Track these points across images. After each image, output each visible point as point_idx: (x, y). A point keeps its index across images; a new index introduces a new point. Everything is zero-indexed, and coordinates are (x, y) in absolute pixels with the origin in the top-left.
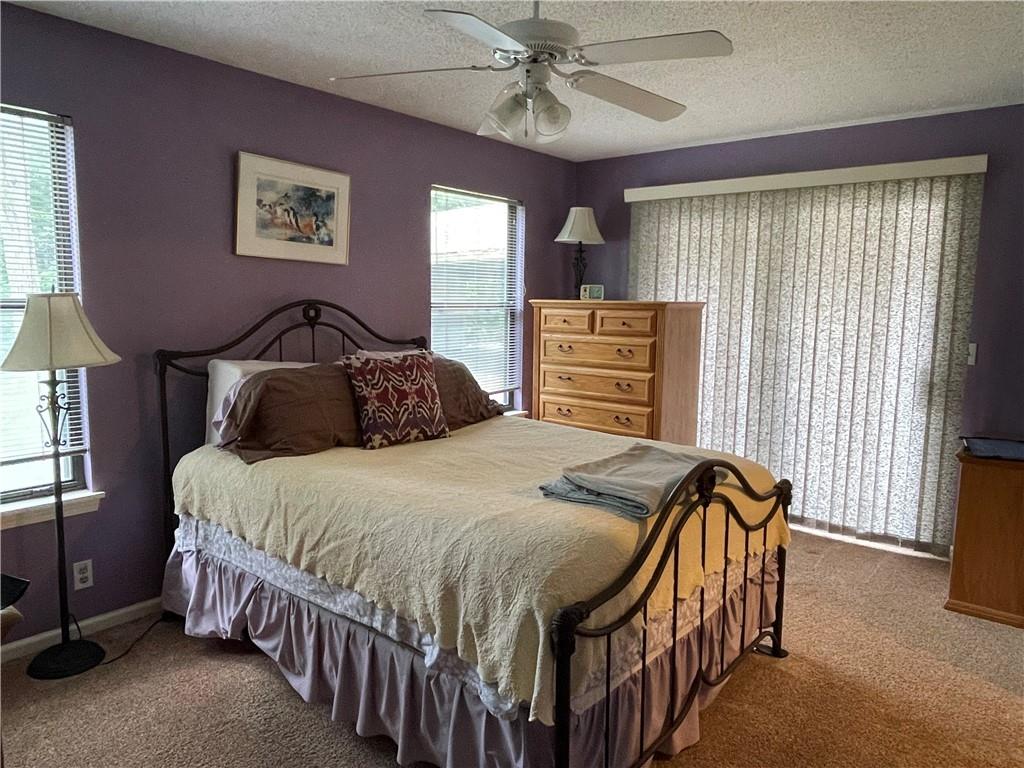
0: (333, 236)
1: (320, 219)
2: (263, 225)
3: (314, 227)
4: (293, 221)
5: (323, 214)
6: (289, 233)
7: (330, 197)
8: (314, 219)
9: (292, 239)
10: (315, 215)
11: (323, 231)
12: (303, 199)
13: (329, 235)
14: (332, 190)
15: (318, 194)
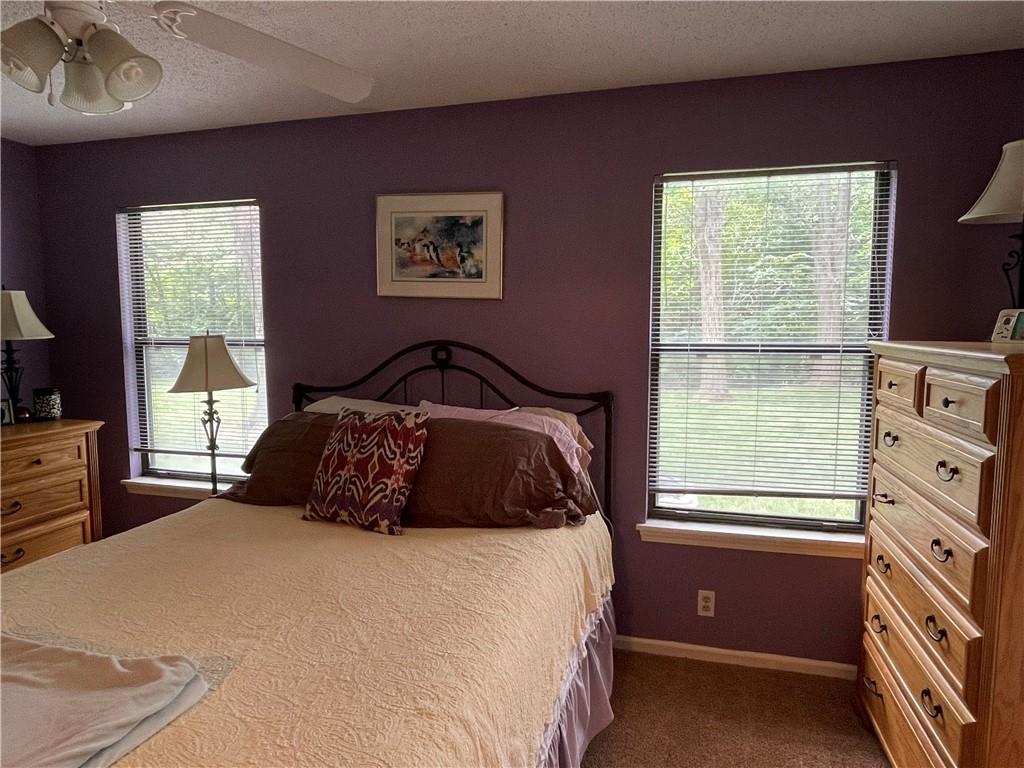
0: (483, 266)
1: (465, 250)
2: (403, 264)
3: (459, 259)
4: (434, 257)
5: (469, 243)
6: (430, 269)
7: (477, 223)
8: (459, 250)
9: (434, 276)
10: (459, 245)
11: (469, 263)
12: (446, 230)
13: (476, 266)
14: (479, 214)
15: (461, 221)
